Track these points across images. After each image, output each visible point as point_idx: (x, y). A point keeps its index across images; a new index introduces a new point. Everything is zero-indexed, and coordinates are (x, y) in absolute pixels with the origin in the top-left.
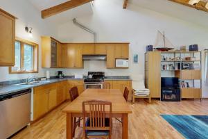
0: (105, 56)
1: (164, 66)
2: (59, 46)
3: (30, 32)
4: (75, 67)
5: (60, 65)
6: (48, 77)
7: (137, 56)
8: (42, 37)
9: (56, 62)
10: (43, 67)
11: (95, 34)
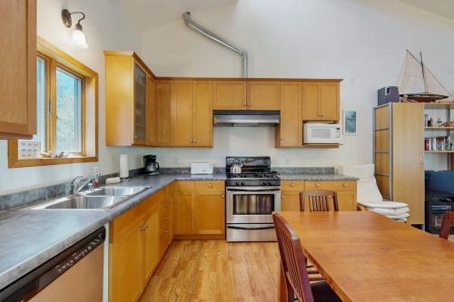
0: (277, 113)
1: (426, 141)
2: (150, 86)
3: (79, 27)
4: (193, 145)
5: (152, 140)
6: (125, 174)
7: (354, 115)
8: (107, 54)
9: (144, 129)
10: (108, 144)
11: (243, 55)
